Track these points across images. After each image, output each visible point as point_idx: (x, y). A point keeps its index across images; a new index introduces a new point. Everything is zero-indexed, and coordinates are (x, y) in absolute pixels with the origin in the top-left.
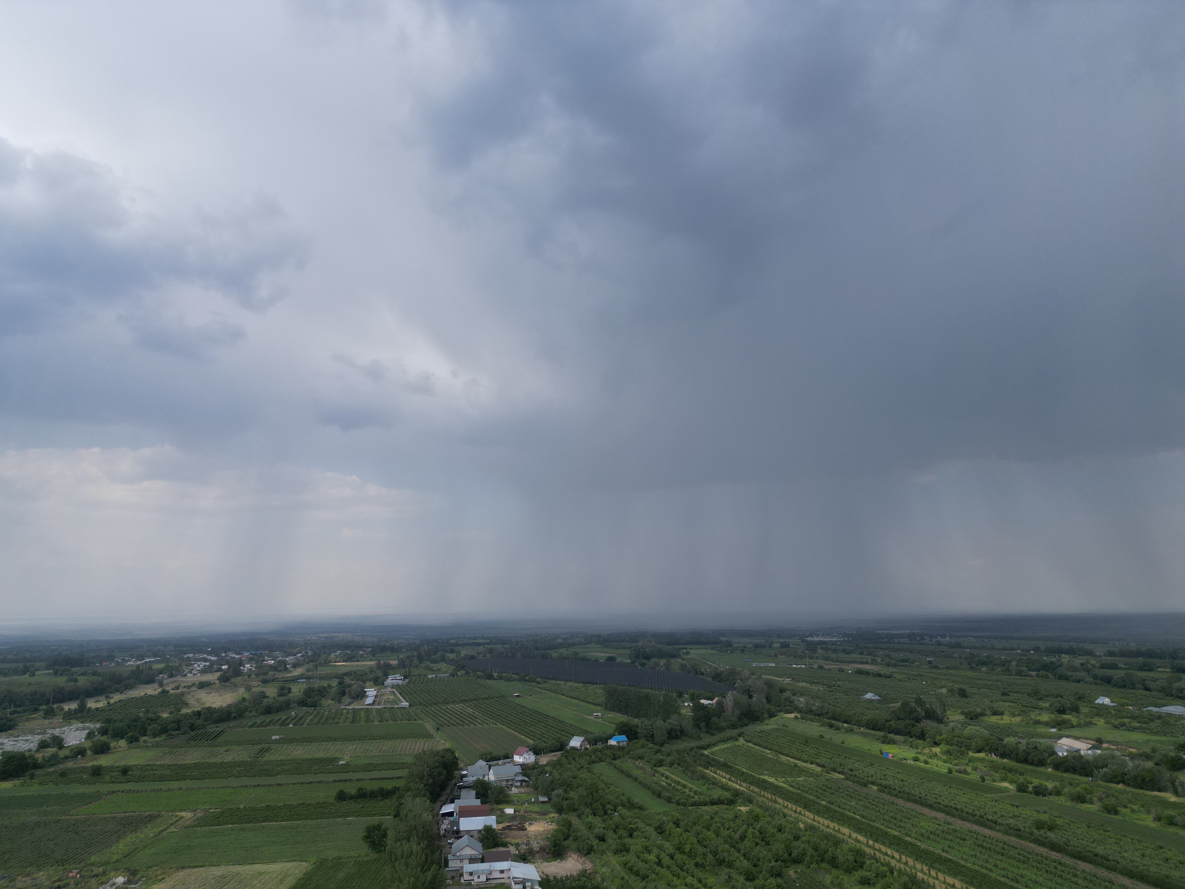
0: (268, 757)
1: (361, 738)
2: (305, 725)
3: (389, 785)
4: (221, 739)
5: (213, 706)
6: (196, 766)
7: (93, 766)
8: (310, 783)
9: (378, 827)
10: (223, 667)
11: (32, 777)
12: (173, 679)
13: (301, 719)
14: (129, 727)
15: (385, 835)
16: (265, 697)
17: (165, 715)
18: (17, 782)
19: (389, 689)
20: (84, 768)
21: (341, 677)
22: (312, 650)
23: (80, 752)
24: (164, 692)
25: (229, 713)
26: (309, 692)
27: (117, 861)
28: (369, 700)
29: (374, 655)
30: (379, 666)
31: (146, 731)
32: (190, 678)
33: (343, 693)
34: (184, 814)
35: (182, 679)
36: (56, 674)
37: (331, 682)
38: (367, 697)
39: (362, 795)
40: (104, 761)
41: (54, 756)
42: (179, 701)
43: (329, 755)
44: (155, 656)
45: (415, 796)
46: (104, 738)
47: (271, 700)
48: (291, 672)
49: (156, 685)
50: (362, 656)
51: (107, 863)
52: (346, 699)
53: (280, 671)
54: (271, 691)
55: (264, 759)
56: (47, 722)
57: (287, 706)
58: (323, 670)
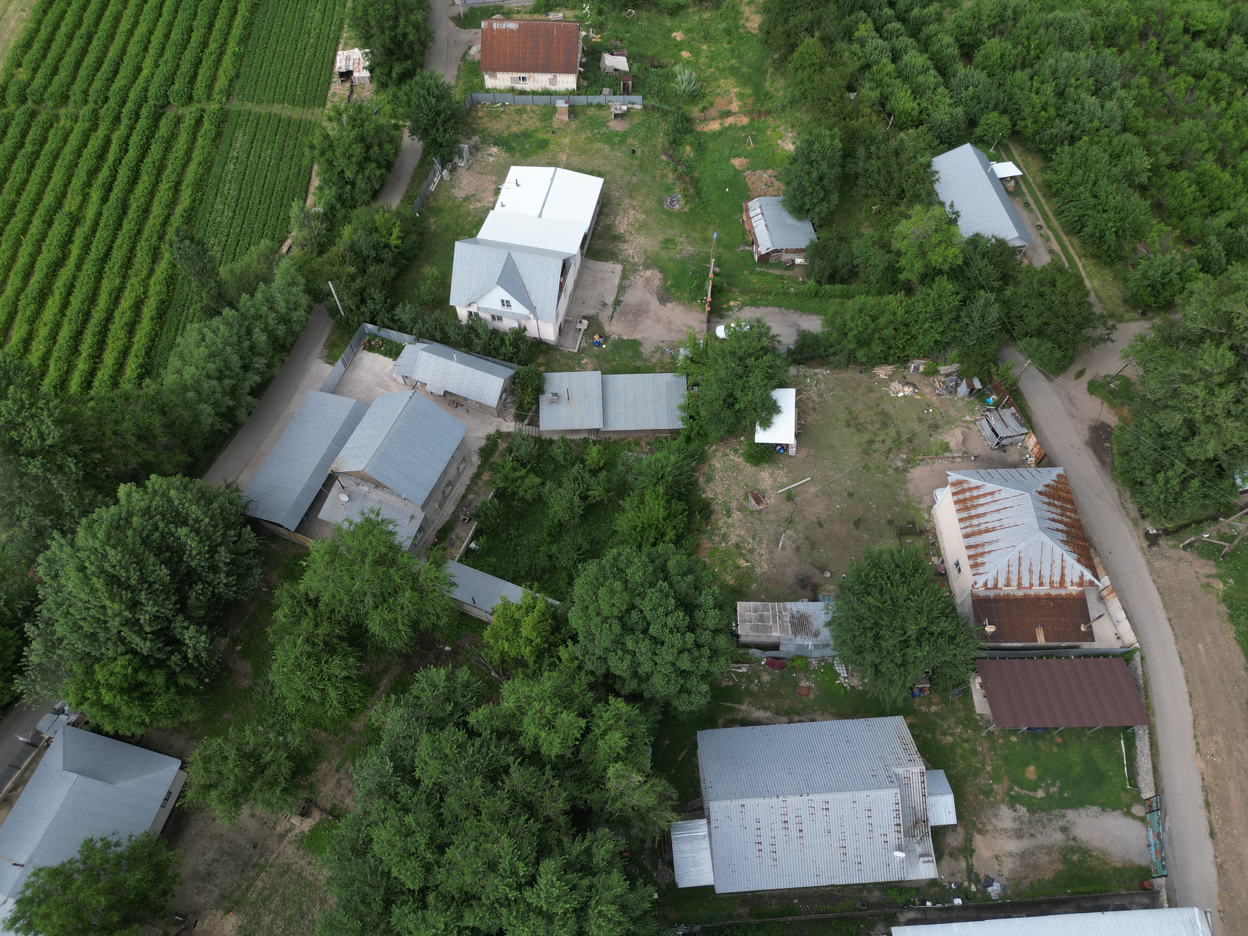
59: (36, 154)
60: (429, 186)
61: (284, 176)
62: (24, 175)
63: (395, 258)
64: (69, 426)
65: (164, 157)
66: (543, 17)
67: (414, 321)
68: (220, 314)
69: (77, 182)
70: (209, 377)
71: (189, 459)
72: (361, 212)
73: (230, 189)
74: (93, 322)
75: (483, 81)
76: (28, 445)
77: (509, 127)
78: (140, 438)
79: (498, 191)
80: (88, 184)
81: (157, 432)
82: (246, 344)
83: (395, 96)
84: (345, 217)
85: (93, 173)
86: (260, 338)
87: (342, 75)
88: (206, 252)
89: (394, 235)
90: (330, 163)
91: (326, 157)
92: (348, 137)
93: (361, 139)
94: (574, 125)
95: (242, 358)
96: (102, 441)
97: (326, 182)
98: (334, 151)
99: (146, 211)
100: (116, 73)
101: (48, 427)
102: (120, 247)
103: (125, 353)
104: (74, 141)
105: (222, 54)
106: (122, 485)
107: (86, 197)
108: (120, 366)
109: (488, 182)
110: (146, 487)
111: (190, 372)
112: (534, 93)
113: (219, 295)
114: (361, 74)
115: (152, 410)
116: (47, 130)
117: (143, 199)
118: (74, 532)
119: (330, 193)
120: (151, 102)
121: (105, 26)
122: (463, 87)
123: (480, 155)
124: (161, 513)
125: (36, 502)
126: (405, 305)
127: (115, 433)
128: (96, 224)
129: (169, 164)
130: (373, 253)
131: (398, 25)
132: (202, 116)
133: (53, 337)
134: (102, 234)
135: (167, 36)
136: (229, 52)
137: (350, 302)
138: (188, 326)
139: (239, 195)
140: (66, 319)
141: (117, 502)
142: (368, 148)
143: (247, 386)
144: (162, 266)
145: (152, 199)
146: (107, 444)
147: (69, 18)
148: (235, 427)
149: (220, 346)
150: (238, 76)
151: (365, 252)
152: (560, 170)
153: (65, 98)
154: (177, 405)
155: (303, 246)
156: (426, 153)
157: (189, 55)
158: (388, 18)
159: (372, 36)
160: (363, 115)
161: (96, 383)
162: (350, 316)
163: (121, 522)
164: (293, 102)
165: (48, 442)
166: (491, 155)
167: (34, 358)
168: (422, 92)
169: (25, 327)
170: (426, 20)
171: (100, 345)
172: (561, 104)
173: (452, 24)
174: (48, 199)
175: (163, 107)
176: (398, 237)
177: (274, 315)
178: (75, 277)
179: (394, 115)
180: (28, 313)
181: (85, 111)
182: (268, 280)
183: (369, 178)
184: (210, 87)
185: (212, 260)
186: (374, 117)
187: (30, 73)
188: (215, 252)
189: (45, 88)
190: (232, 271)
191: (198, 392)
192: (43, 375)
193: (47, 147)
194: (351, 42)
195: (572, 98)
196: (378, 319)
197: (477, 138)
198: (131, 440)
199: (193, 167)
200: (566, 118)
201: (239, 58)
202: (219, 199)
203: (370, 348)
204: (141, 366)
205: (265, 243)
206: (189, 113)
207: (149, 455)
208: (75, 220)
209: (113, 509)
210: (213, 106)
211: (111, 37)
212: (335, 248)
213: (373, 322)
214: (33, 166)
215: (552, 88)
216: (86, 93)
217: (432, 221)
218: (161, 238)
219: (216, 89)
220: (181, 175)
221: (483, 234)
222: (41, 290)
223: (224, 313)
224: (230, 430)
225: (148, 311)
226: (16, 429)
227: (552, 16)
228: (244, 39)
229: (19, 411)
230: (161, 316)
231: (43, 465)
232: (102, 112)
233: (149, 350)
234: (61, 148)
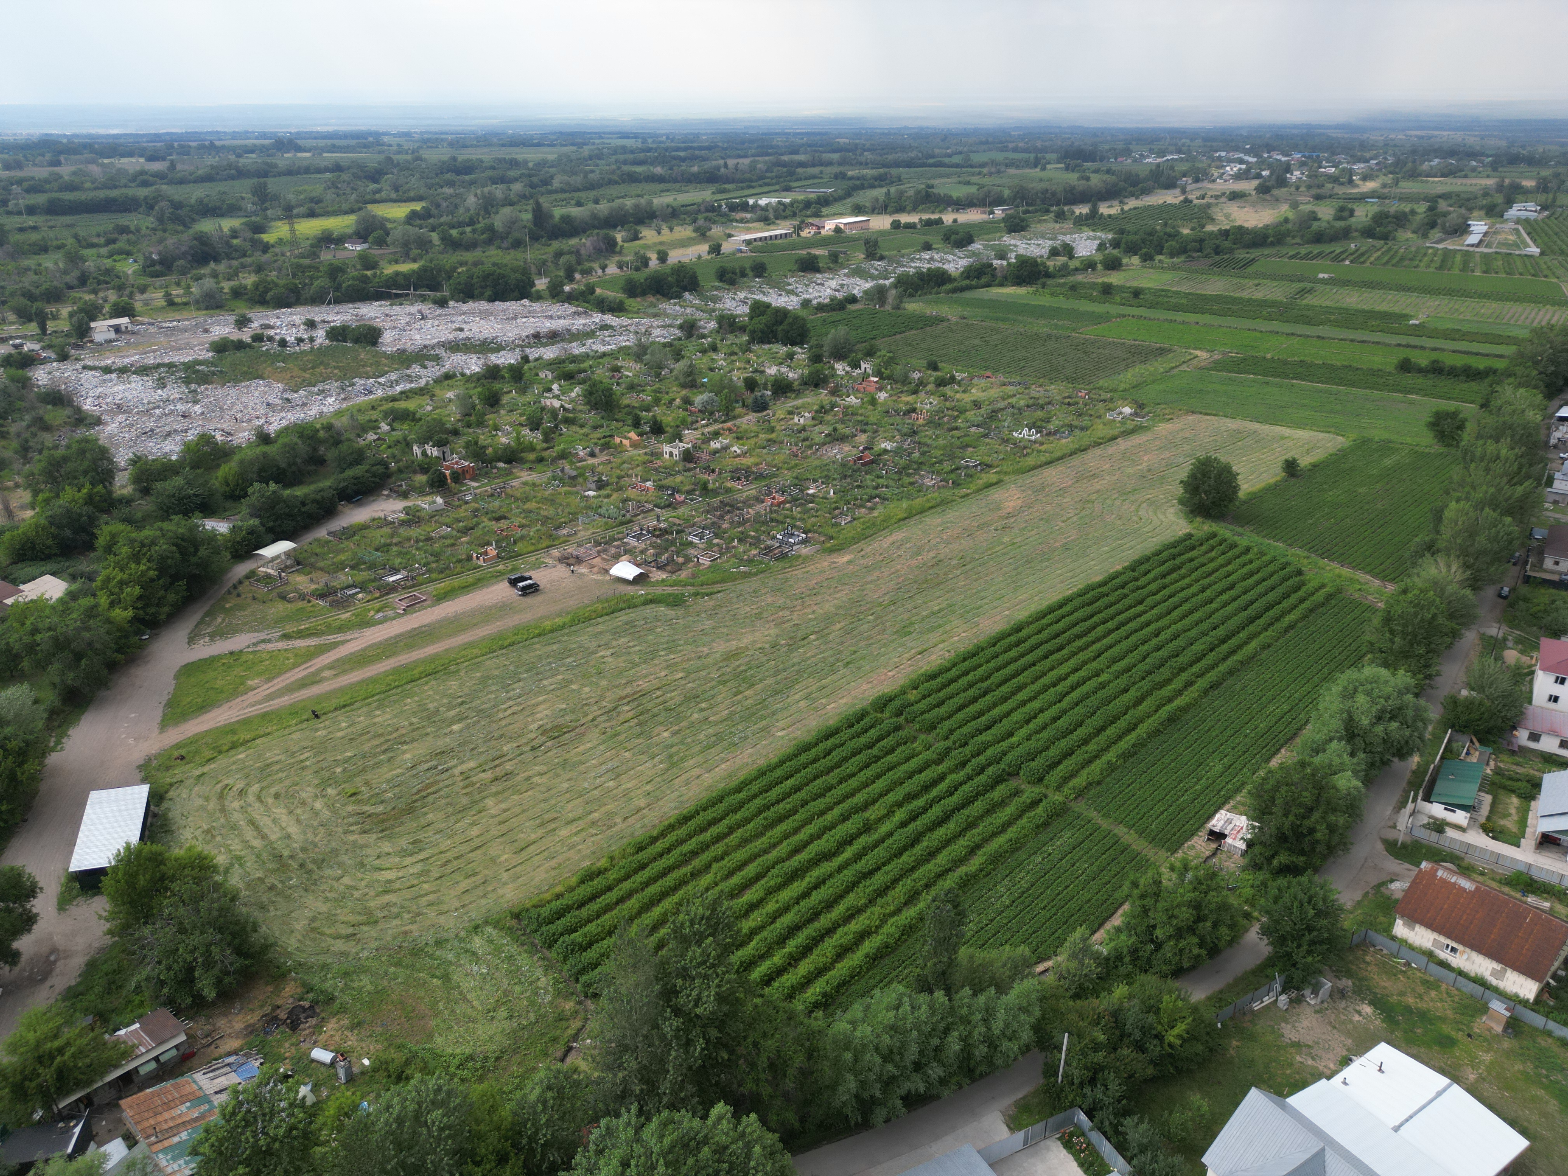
0: (1309, 300)
1: (1450, 292)
2: (1367, 264)
3: (1481, 364)
4: (1250, 269)
5: (1246, 225)
6: (1217, 299)
7: (1104, 284)
8: (1364, 342)
9: (1454, 415)
10: (1264, 173)
11: (1044, 286)
12: (1199, 185)
13: (1362, 254)
14: (1144, 241)
15: (1461, 427)
16: (1316, 219)
17: (1186, 231)
18: (1030, 289)
19: (1511, 225)
20: (1095, 284)
21: (1433, 200)
22: (1394, 155)
23: (1089, 265)
24: (1186, 201)
25: (1265, 237)
26: (1380, 218)
27: (1125, 390)
28: (1473, 239)
29: (1495, 170)
30: (1500, 188)
31: (1162, 248)
32: (1220, 186)
33: (1433, 225)
34: (1198, 353)
35: (1210, 186)
36: (1067, 169)
37: (1415, 206)
38: (1471, 233)
39: (1436, 370)
40: (1115, 278)
41: (1065, 266)
42: (1203, 215)
43: (1396, 309)
44: (1179, 152)
45: (1520, 385)
46: (1116, 252)
47: (1324, 225)
48: (1357, 186)
49: (1177, 191)
50: (1474, 170)
51: (1114, 390)
52: (1436, 234)
53: (1342, 184)
54: (1326, 212)
55: (1305, 302)
56: (1057, 226)
57: (1345, 234)
58: (1409, 187)
59: (878, 759)
60: (1253, 1000)
61: (1085, 895)
62: (855, 770)
63: (1161, 1056)
64: (726, 1008)
65: (981, 817)
66: (1518, 895)
67: (1143, 1149)
68: (931, 992)
69: (891, 798)
70: (877, 1049)
71: (797, 1125)
72: (1150, 981)
73: (1023, 879)
74: (816, 925)
75: (1392, 924)
76: (681, 1001)
77: (1402, 994)
78: (772, 1066)
79: (1346, 1062)
80: (900, 805)
81: (791, 1072)
82: (936, 1041)
83: (1264, 884)
84: (1128, 976)
85: (910, 797)
86: (954, 1044)
87: (1212, 833)
88: (961, 924)
89: (1176, 1031)
90: (1145, 911)
91: (1145, 902)
92: (1182, 896)
93: (1197, 906)
94: (1507, 1044)
95: (921, 1052)
96: (739, 1044)
97: (1128, 927)
98: (1156, 901)
99: (932, 854)
100: (988, 728)
101: (708, 996)
102: (887, 873)
103: (820, 972)
104: (914, 763)
105: (1097, 757)
106: (722, 1103)
107: (890, 813)
108: (808, 981)
109: (1339, 1043)
110: (739, 1122)
111: (864, 1031)
112: (1461, 973)
113: (944, 973)
114: (1236, 843)
115: (802, 1045)
116: (899, 745)
117: (936, 843)
118: (649, 1119)
119: (1126, 941)
120: (1002, 766)
121: (1005, 689)
122: (1361, 918)
123: (1343, 1004)
124: (731, 1164)
125: (645, 1062)
126: (1141, 1121)
127: (755, 1044)
128: (882, 840)
129: (982, 825)
130: (1137, 1035)
131: (1308, 817)
132: (1041, 800)
133: (774, 917)
134: (880, 852)
135: (1055, 720)
136: (1105, 758)
137: (1076, 1072)
138: (894, 985)
139: (1028, 889)
140: (797, 907)
141: (704, 1117)
142: (1199, 919)
143: (907, 1086)
144: (911, 912)
145: (944, 847)
146: (741, 1050)
147: (980, 672)
148: (865, 1125)
149: (908, 1026)
150: (1099, 783)
151: (1128, 1028)
152: (1457, 1090)
153: (932, 727)
154: (827, 1057)
155: (1061, 977)
156: (1270, 963)
157: (1063, 744)
158: (1300, 805)
159: (1271, 814)
160: (1213, 884)
161: (776, 984)
162: (1067, 1089)
163: (692, 1143)
164: (1141, 833)
165: (698, 1011)
166: (1359, 1013)
167: (746, 925)
168: (1301, 896)
169: (761, 893)
170: (1348, 827)
171: (806, 950)
172: (1498, 1006)
173: (1380, 846)
174: (859, 798)
175: (1010, 774)
176: (1179, 1036)
177: (983, 1029)
178: (831, 876)
179: (1251, 902)
180: (772, 883)
181: (941, 745)
182: (1002, 988)
183: (1181, 950)
184: (1066, 780)
185: (960, 936)
186: (1225, 893)
187: (919, 697)
188: (969, 929)
189: (923, 713)
190: (971, 957)
191: (856, 1060)
192: (742, 945)
193: (889, 758)
194: (1241, 808)
195: (1520, 1009)
196: (1099, 1115)
197: (1350, 983)
198: (763, 1062)
199: (1001, 839)
200: (1499, 1029)
201: (1112, 768)
202: (1006, 882)
203: (1068, 1145)
204: (825, 995)
205: (1024, 950)
206: (1030, 792)
207: (766, 1091)
208: (867, 828)
209: (696, 1122)
210: (1058, 797)
211: (1005, 699)
212: (1094, 1002)
213: (1090, 1114)
214: (867, 766)
215: (1494, 982)
216: (952, 731)
217: (1235, 1043)
218: (927, 886)
219: (1071, 784)
220: (986, 840)
221: (1297, 1100)
222: (797, 870)
223: (936, 994)
224: (857, 1124)
225: (868, 946)
226: (684, 978)
227: (1531, 899)
228: (1127, 755)
229: (699, 965)
230: (875, 959)
231: (678, 1029)
232: (954, 753)
233: (843, 984)
234: (900, 764)
